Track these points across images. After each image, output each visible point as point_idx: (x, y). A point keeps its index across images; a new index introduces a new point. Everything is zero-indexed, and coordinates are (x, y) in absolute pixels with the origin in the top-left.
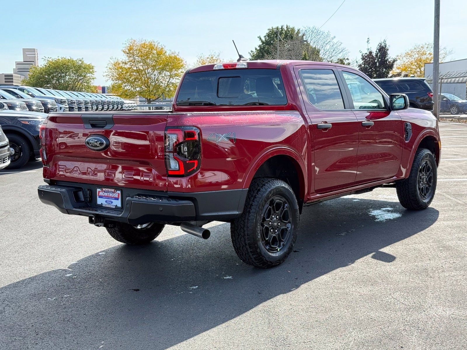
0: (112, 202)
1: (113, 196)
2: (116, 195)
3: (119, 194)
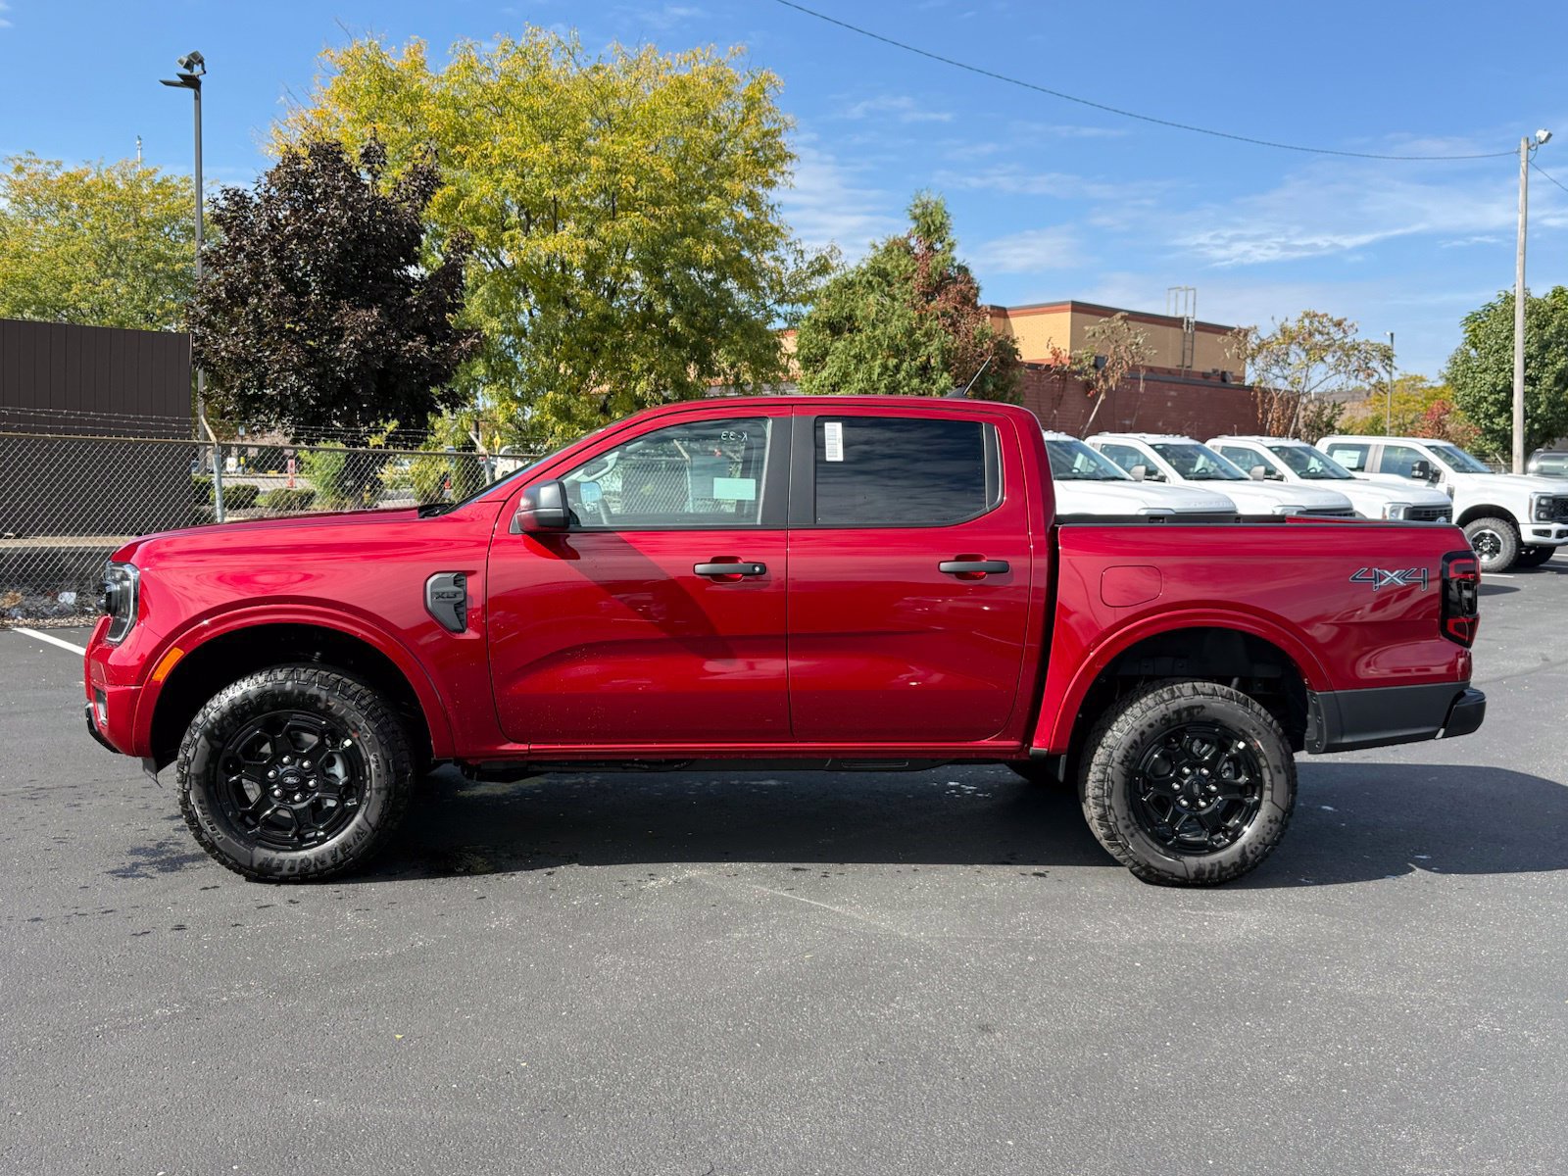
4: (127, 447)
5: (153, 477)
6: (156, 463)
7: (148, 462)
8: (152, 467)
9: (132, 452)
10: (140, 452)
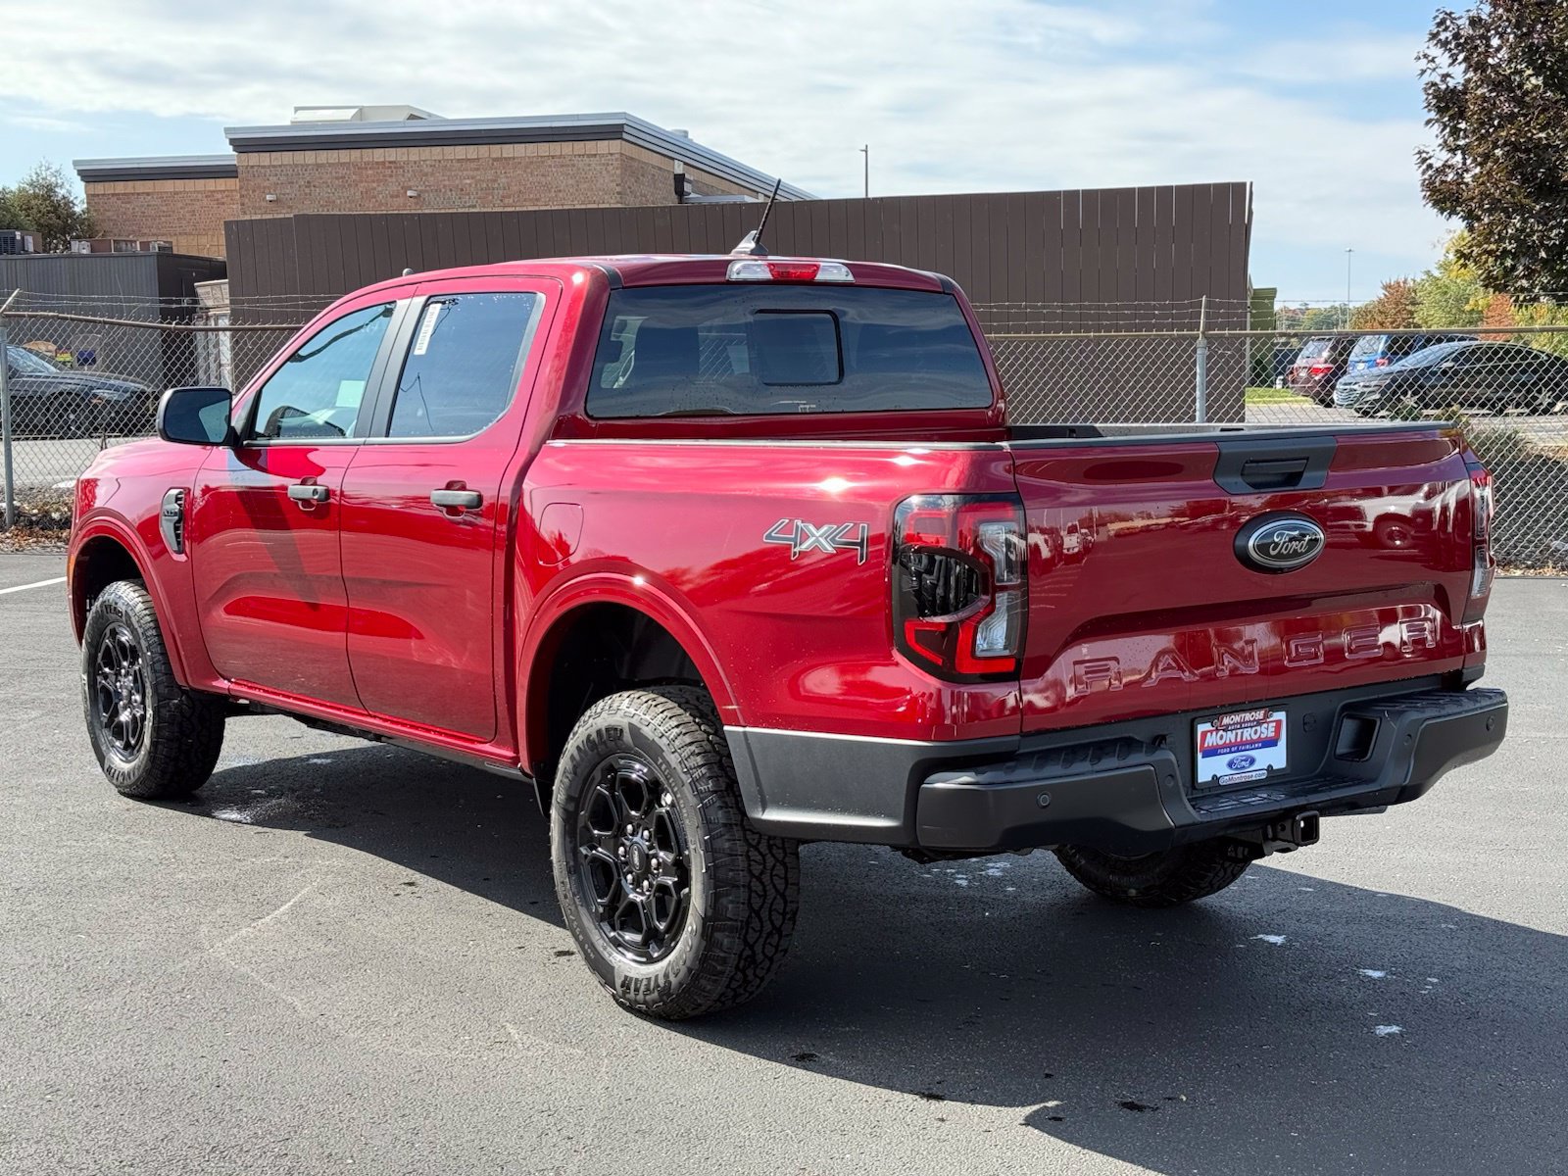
0: (1252, 761)
1: (1255, 737)
2: (1267, 731)
3: (1278, 723)
4: (1087, 345)
5: (1117, 382)
6: (1123, 363)
7: (1112, 363)
8: (1117, 369)
9: (1092, 351)
10: (1103, 351)
